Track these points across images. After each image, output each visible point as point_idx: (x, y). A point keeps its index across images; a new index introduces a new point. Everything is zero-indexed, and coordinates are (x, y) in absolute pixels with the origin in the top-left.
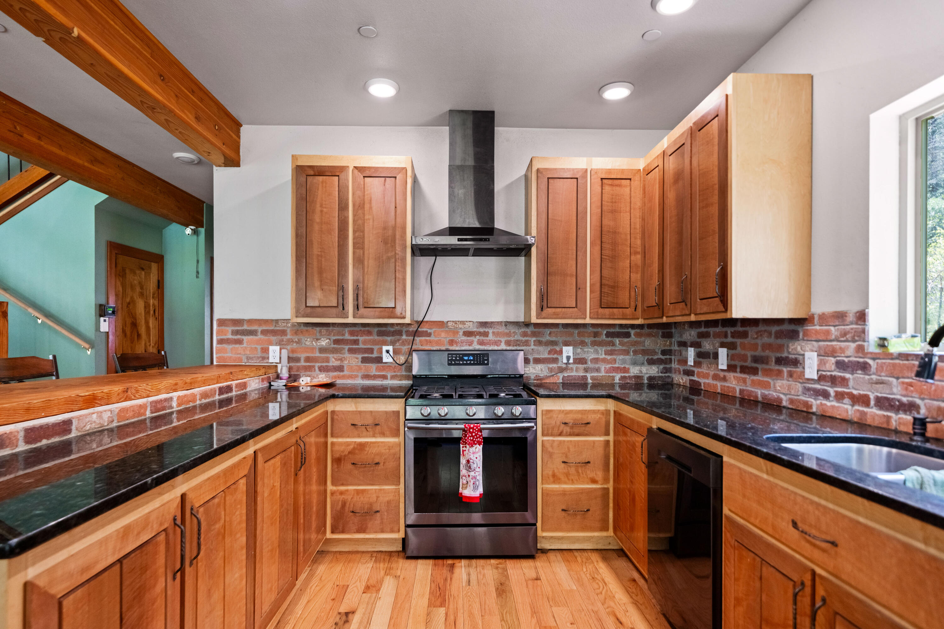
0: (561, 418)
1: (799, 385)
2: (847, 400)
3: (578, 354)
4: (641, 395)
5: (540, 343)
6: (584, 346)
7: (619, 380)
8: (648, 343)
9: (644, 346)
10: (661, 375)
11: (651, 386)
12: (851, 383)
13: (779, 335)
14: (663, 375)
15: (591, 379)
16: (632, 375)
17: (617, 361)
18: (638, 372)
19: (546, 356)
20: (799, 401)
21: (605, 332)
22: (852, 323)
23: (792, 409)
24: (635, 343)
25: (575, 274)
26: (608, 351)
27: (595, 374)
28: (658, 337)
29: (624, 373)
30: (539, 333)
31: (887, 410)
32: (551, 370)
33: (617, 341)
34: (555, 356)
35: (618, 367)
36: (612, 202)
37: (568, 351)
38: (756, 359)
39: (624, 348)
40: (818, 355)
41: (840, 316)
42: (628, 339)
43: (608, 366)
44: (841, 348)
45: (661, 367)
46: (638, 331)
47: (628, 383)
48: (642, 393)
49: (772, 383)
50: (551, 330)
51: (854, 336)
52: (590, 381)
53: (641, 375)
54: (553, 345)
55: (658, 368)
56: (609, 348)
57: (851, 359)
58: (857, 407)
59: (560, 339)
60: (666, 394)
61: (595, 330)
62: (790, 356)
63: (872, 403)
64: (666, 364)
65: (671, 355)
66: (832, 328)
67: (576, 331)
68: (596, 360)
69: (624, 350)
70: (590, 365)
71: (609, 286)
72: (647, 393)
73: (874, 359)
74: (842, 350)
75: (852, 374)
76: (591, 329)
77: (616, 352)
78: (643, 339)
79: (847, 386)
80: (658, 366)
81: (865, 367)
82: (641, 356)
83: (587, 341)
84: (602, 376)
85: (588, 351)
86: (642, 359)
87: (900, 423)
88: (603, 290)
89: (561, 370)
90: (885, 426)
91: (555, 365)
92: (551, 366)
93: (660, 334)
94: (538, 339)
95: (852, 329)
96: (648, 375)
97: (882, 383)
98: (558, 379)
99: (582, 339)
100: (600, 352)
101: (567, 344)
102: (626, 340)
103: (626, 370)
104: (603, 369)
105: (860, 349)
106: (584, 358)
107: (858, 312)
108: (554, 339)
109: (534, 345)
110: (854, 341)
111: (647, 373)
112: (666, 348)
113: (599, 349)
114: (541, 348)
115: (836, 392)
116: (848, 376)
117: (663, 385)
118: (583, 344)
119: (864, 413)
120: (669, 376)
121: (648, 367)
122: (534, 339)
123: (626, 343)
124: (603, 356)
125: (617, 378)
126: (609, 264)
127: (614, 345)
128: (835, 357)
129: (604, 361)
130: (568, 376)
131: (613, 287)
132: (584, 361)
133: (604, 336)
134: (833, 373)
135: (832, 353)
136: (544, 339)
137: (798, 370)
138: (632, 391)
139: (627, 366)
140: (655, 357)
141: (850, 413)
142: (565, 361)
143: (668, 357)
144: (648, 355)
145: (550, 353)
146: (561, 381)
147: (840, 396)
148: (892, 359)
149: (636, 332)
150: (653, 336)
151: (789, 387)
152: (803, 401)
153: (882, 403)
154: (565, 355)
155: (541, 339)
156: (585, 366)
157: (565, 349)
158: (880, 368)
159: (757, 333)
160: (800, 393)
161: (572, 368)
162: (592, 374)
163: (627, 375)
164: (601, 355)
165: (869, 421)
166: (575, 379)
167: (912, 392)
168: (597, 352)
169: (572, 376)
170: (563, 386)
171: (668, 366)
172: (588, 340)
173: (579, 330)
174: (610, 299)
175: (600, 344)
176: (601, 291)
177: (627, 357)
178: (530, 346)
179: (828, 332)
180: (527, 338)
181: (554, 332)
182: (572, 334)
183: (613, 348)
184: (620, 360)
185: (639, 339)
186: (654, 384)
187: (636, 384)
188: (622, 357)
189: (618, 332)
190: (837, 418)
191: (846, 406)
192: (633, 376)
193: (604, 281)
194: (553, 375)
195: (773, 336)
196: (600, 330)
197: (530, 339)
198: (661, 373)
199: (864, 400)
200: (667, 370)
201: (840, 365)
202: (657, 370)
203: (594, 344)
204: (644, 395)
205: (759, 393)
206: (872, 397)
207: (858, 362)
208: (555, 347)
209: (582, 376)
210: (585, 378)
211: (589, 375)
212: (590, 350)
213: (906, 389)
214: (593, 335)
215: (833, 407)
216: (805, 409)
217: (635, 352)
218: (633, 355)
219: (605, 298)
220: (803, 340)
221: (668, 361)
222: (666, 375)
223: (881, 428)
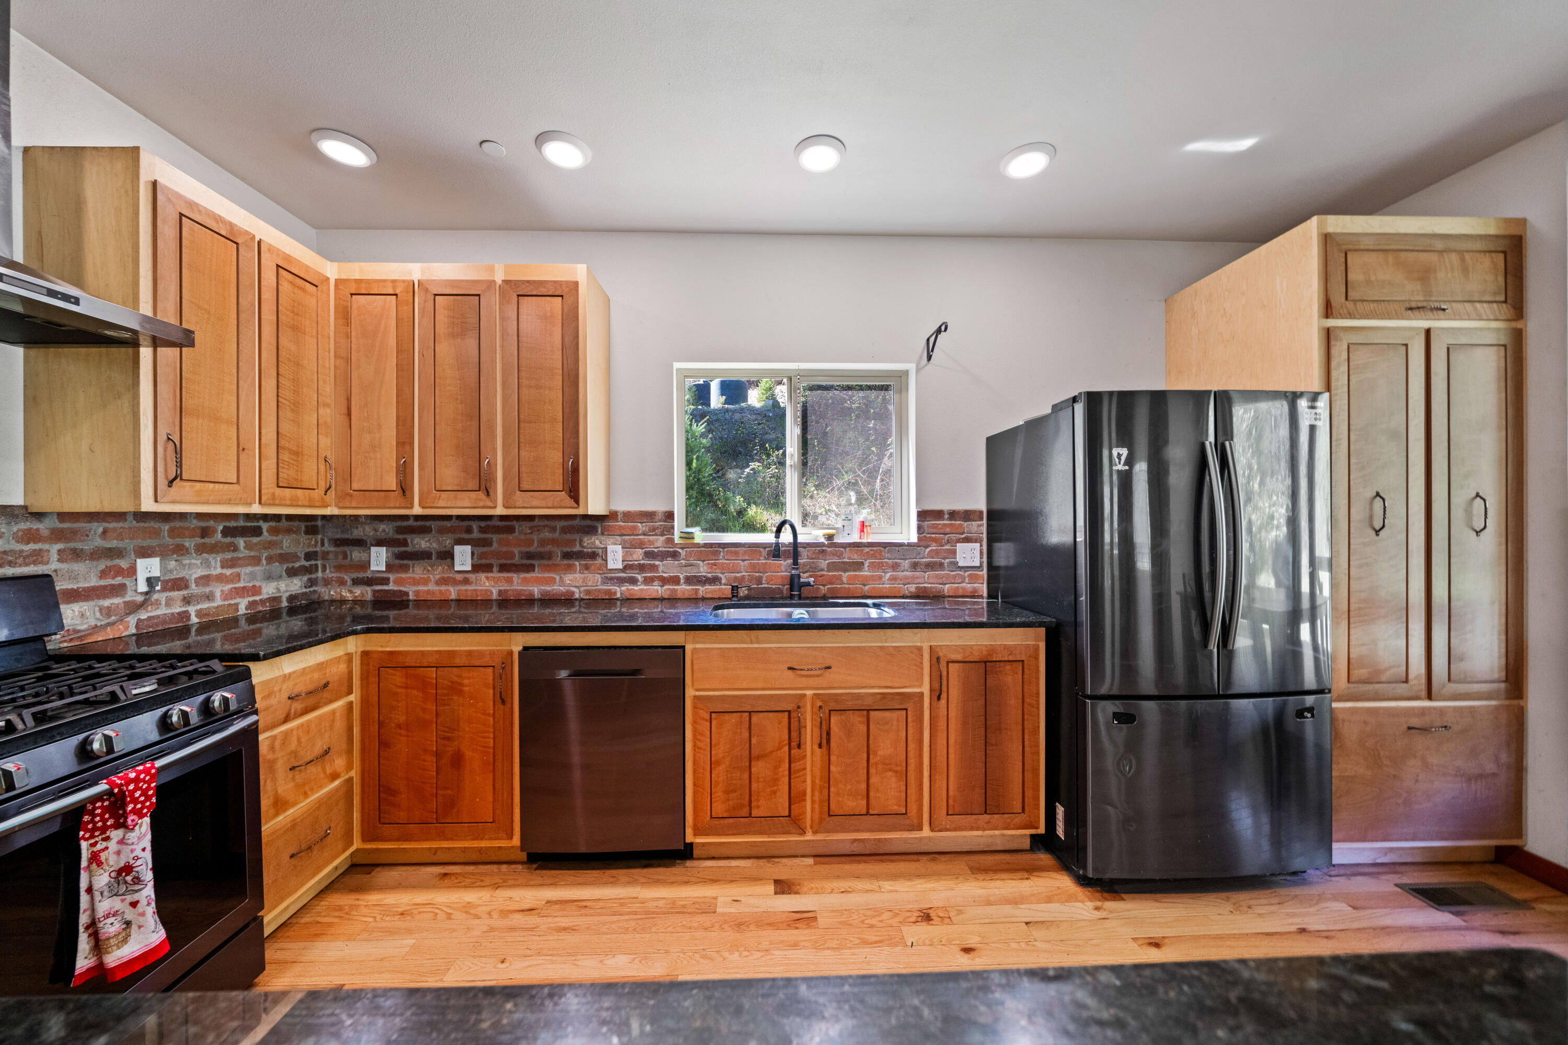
0: (287, 689)
1: (599, 576)
2: (656, 583)
3: (171, 571)
4: (278, 627)
5: (77, 555)
6: (183, 555)
7: (246, 609)
8: (287, 543)
9: (282, 548)
10: (304, 590)
11: (293, 611)
12: (660, 569)
13: (564, 530)
14: (308, 590)
15: (196, 616)
16: (266, 596)
17: (242, 577)
18: (274, 591)
19: (93, 581)
20: (599, 591)
21: (221, 528)
22: (660, 521)
23: (589, 599)
24: (270, 545)
25: (235, 420)
26: (227, 560)
27: (205, 605)
28: (300, 533)
29: (253, 595)
30: (74, 532)
31: (695, 585)
32: (107, 612)
33: (241, 542)
34: (119, 580)
35: (244, 588)
36: (293, 312)
37: (148, 567)
38: (529, 556)
39: (252, 554)
40: (622, 548)
41: (649, 516)
42: (258, 539)
43: (227, 587)
44: (649, 541)
45: (305, 578)
46: (273, 524)
47: (260, 612)
48: (280, 623)
49: (558, 578)
50: (106, 525)
51: (663, 531)
52: (194, 620)
53: (277, 595)
54: (111, 557)
55: (301, 580)
56: (229, 556)
57: (660, 549)
58: (666, 587)
59: (129, 544)
60: (311, 618)
61: (203, 524)
62: (585, 550)
63: (682, 581)
64: (311, 573)
65: (316, 560)
66: (639, 525)
67: (166, 527)
68: (205, 580)
69: (253, 557)
70: (194, 589)
71: (292, 452)
72: (287, 622)
73: (682, 548)
74: (651, 542)
75: (662, 561)
76: (195, 521)
77: (240, 562)
78: (280, 537)
79: (657, 571)
80: (300, 577)
81: (675, 555)
82: (277, 564)
83: (187, 544)
84: (218, 607)
85: (190, 564)
86: (279, 569)
87: (706, 592)
88: (280, 457)
89: (134, 608)
90: (694, 596)
91: (117, 601)
92: (106, 603)
93: (303, 528)
94: (72, 545)
95: (661, 525)
96: (287, 594)
97: (691, 565)
98: (127, 628)
99: (178, 541)
100: (213, 563)
101: (145, 553)
102: (255, 540)
103: (256, 590)
104: (218, 594)
105: (670, 541)
106: (182, 579)
107: (666, 512)
108: (114, 544)
109: (59, 560)
110: (662, 535)
111: (287, 591)
112: (311, 549)
113: (211, 558)
114: (79, 567)
115: (645, 578)
116: (657, 563)
117: (307, 605)
118: (180, 550)
119: (676, 590)
120: (315, 591)
121: (288, 581)
122: (60, 546)
123: (256, 544)
124: (219, 570)
125: (243, 605)
126: (290, 415)
127: (236, 549)
128: (643, 549)
129: (220, 579)
130: (149, 618)
131: (296, 453)
132: (183, 585)
133: (220, 535)
134: (642, 562)
135: (641, 545)
136: (87, 546)
137: (597, 562)
138: (266, 624)
139: (257, 584)
140: (297, 565)
141: (660, 592)
142: (142, 587)
143: (313, 562)
144: (287, 561)
145: (103, 574)
146: (134, 631)
147: (648, 581)
148: (699, 547)
149: (270, 526)
150: (295, 532)
151: (584, 580)
152: (604, 590)
153: (689, 580)
154: (142, 576)
155: (79, 546)
156: (185, 592)
157: (141, 564)
158: (689, 555)
159: (531, 528)
160: (599, 583)
161: (157, 600)
162: (199, 607)
163: (257, 598)
164: (215, 568)
165: (680, 595)
166: (165, 622)
167: (716, 569)
168: (207, 564)
169: (158, 617)
170: (137, 642)
171: (313, 576)
172: (189, 543)
173: (172, 524)
174: (292, 472)
175: (213, 549)
176: (278, 459)
177: (258, 568)
178: (48, 563)
179: (635, 528)
180: (37, 546)
181: (115, 529)
182: (157, 533)
183: (235, 555)
184: (247, 575)
185: (275, 538)
186: (296, 606)
187: (272, 611)
188: (249, 569)
189: (243, 528)
190: (646, 599)
191: (655, 588)
192: (266, 599)
193: (283, 443)
194: (113, 624)
195: (558, 531)
196: (211, 523)
197: (46, 546)
198: (306, 587)
199: (675, 580)
200: (312, 583)
201: (649, 555)
202: (299, 584)
203: (202, 549)
204: (283, 626)
205: (536, 589)
206: (681, 577)
207: (668, 551)
208: (117, 562)
209: (179, 614)
210: (185, 615)
211: (192, 610)
212: (193, 561)
213: (711, 568)
214: (199, 532)
215: (641, 590)
216: (607, 597)
217: (270, 560)
218: (267, 564)
219: (285, 471)
220: (603, 534)
221: (314, 567)
222: (312, 589)
223: (690, 599)
